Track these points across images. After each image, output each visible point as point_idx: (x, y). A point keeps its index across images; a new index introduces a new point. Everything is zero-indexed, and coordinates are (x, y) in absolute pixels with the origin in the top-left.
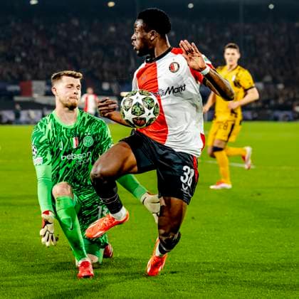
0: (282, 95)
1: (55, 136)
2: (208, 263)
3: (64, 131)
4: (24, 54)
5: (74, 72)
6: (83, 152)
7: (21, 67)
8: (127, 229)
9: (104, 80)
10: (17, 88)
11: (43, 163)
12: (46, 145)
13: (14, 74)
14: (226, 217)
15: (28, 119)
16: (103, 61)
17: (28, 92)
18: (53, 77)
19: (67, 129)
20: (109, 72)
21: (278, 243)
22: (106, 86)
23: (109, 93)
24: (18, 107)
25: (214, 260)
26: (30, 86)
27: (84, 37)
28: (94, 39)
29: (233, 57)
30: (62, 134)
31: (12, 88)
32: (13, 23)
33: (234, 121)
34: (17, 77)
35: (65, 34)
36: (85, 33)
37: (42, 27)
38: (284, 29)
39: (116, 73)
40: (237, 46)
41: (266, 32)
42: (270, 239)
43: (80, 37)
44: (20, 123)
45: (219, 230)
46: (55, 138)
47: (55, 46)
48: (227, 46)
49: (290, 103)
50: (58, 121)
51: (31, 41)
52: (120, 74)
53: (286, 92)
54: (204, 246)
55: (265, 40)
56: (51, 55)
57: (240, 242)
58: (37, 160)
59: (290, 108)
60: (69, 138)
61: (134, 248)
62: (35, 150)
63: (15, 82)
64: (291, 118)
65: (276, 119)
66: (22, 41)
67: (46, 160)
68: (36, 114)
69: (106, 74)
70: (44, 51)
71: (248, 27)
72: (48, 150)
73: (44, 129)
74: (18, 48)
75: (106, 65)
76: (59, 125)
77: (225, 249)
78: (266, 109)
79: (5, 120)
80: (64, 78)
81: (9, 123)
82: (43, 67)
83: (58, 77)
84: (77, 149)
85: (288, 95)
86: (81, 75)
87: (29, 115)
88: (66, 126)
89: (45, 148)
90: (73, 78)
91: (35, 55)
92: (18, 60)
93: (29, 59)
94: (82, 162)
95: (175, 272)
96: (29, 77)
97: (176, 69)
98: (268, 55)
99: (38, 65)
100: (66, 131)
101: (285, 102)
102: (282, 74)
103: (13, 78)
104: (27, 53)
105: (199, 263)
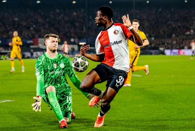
0: (153, 42)
1: (46, 63)
2: (120, 121)
3: (50, 61)
4: (34, 26)
5: (55, 35)
6: (59, 70)
7: (33, 32)
8: (83, 106)
9: (71, 37)
10: (32, 42)
11: (40, 74)
12: (41, 67)
13: (30, 35)
14: (128, 99)
15: (37, 56)
16: (71, 28)
17: (37, 43)
18: (45, 36)
19: (51, 60)
20: (74, 33)
21: (152, 111)
22: (72, 40)
23: (74, 43)
24: (32, 50)
25: (124, 119)
26: (38, 41)
27: (62, 18)
28: (67, 18)
29: (136, 26)
30: (49, 62)
31: (29, 42)
32: (29, 12)
33: (137, 54)
34: (31, 36)
35: (53, 17)
36: (62, 16)
37: (42, 14)
38: (154, 12)
39: (77, 34)
40: (138, 21)
41: (146, 14)
42: (149, 109)
43: (60, 18)
44: (33, 58)
45: (125, 105)
46: (46, 64)
47: (49, 22)
48: (133, 21)
49: (157, 46)
50: (47, 56)
51: (37, 20)
52: (79, 34)
53: (155, 41)
54: (118, 113)
55: (145, 17)
56: (47, 26)
57: (135, 111)
58: (37, 74)
59: (157, 49)
60: (52, 64)
61: (86, 114)
62: (37, 69)
63: (30, 39)
64: (158, 53)
65: (151, 54)
66: (33, 20)
67: (41, 73)
68: (41, 53)
69: (72, 35)
70: (44, 25)
71: (137, 11)
72: (42, 69)
73: (41, 60)
74: (32, 23)
75: (72, 30)
76: (48, 58)
77: (128, 114)
78: (146, 49)
79: (26, 56)
80: (50, 38)
81: (28, 58)
82: (43, 32)
83: (48, 37)
84: (56, 69)
85: (156, 43)
86: (58, 36)
87: (37, 54)
88: (51, 59)
89: (41, 68)
90: (54, 38)
91: (40, 27)
92: (32, 29)
93: (37, 28)
94: (59, 75)
95: (105, 125)
96: (37, 36)
97: (117, 33)
98: (147, 24)
99: (41, 31)
100: (51, 61)
101: (155, 46)
102: (153, 33)
103: (29, 37)
104: (36, 25)
105: (116, 121)
